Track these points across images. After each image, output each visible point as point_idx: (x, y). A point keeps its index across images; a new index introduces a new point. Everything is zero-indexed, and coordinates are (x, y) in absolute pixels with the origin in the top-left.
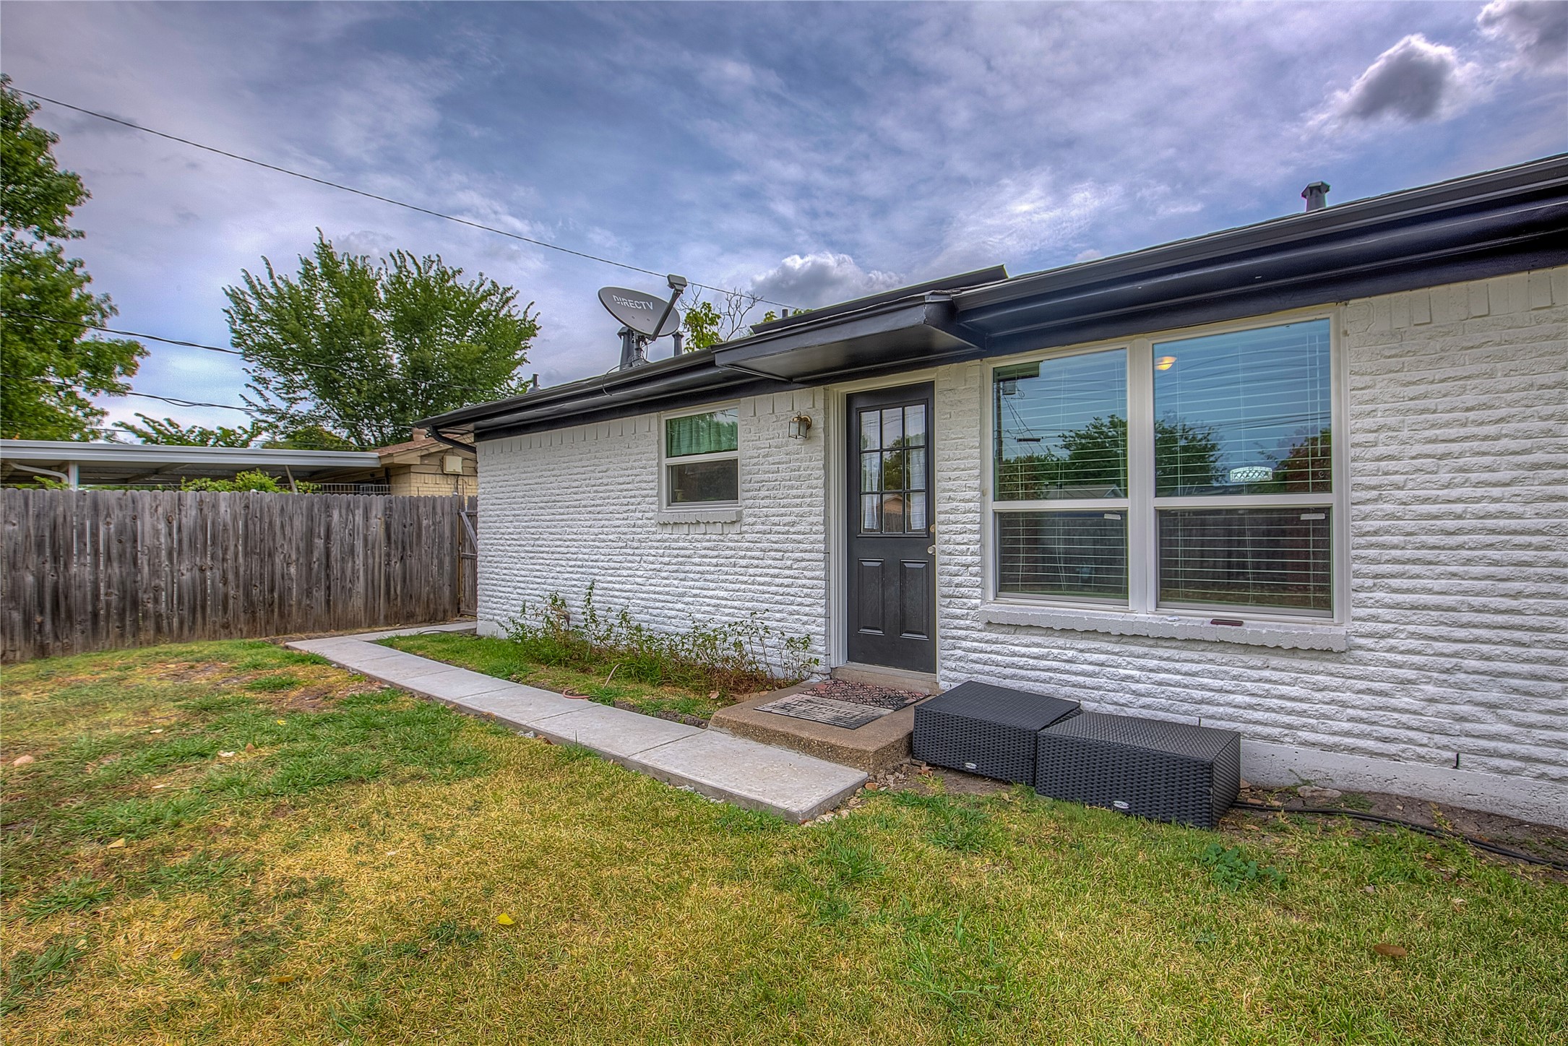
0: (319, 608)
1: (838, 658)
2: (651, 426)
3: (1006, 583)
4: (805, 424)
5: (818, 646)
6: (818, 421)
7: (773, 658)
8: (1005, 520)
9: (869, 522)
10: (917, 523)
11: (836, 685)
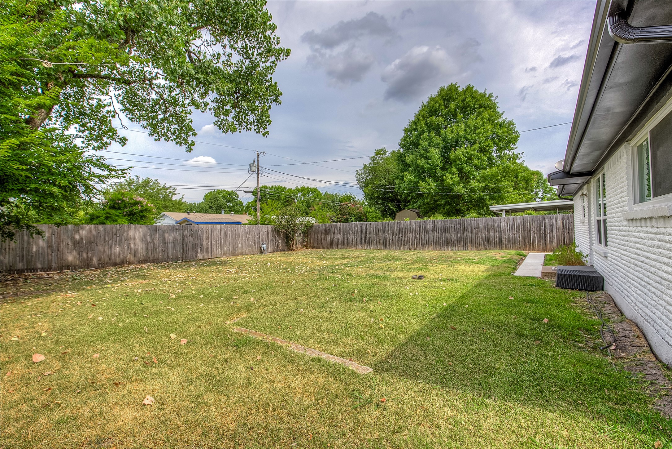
4: (585, 195)
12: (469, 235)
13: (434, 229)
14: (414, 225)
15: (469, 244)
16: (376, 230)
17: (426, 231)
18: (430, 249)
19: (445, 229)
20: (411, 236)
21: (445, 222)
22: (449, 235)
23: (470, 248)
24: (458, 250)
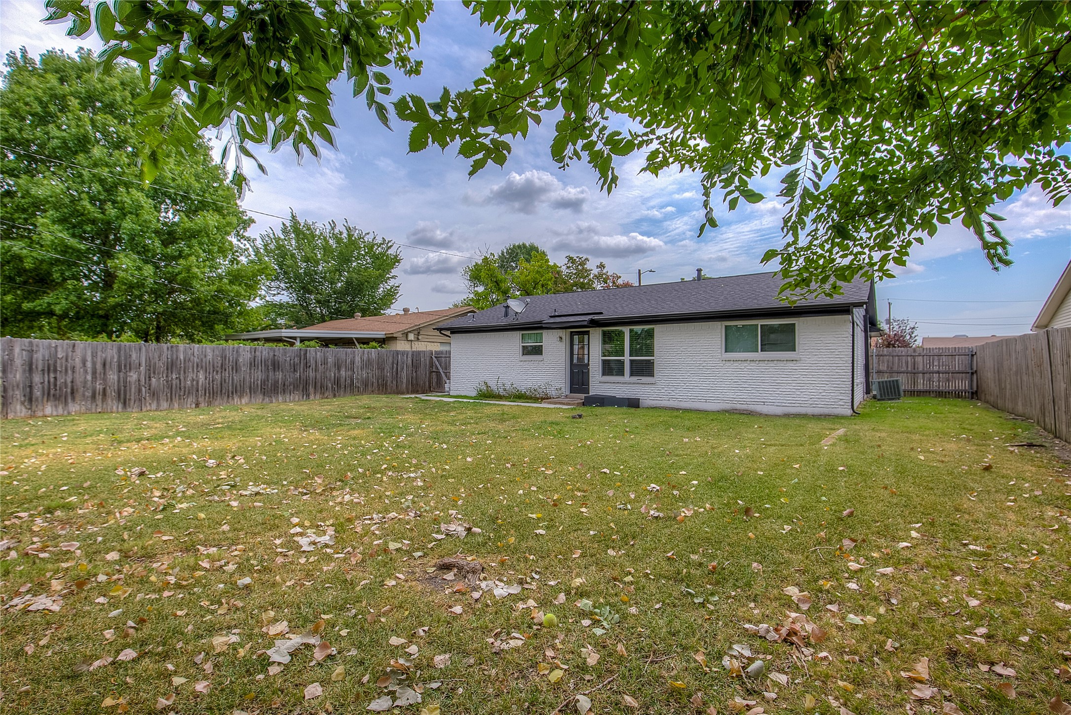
0: (395, 387)
1: (568, 393)
2: (518, 335)
3: (603, 374)
4: (561, 338)
5: (563, 389)
6: (564, 338)
7: (553, 392)
8: (604, 362)
9: (575, 361)
10: (586, 362)
11: (566, 396)
12: (312, 374)
13: (253, 364)
14: (211, 354)
15: (311, 390)
16: (94, 364)
17: (236, 367)
18: (243, 401)
19: (274, 364)
20: (201, 376)
21: (274, 351)
22: (280, 375)
23: (312, 397)
24: (294, 401)
